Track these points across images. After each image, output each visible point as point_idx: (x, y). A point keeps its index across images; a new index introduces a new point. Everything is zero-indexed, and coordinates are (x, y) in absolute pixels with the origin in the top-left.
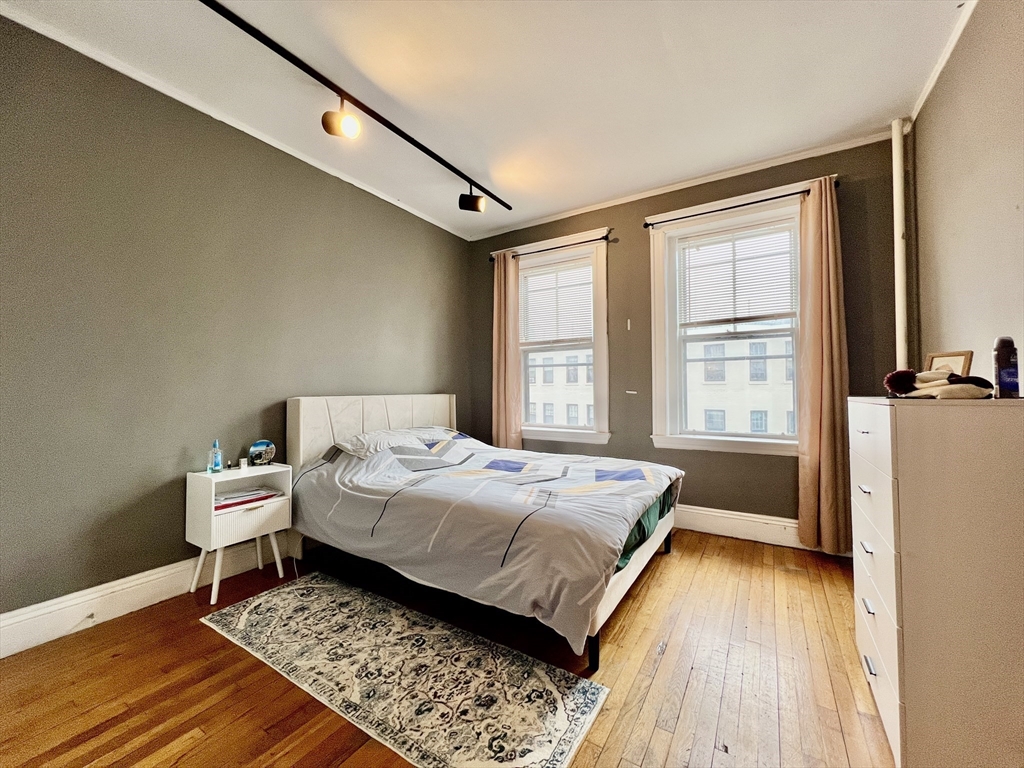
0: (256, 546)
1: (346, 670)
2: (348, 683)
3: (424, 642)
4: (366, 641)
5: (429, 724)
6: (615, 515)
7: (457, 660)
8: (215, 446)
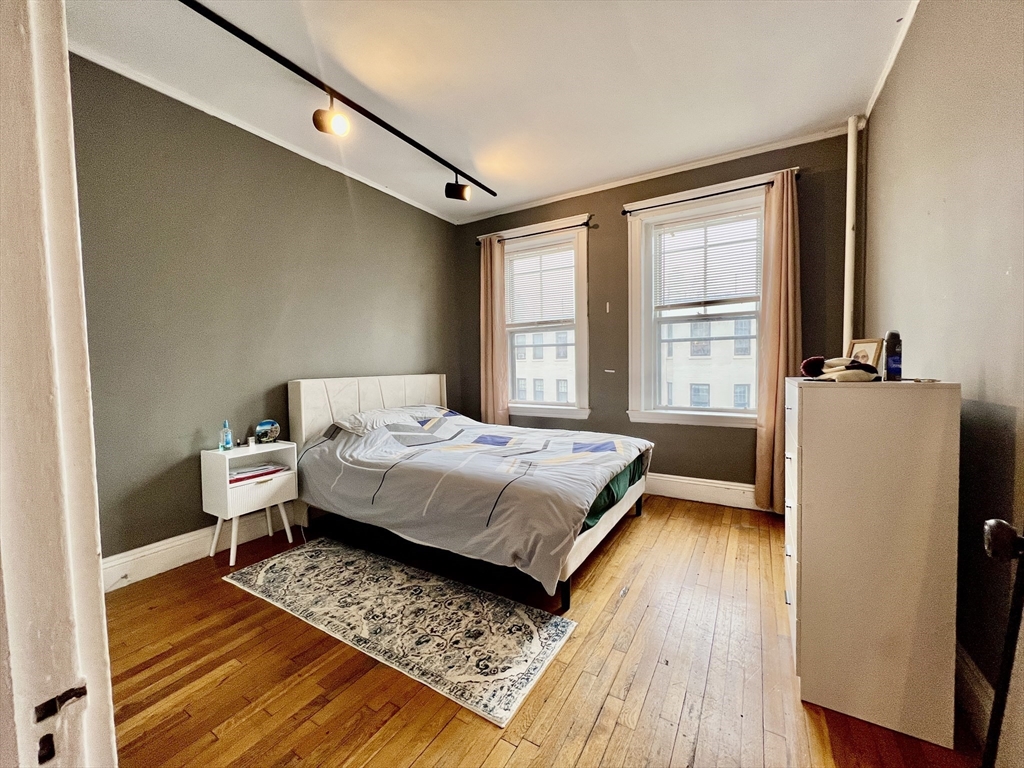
0: (266, 515)
1: (355, 614)
2: (357, 623)
3: (421, 591)
4: (371, 592)
5: (427, 651)
6: (585, 481)
7: (450, 604)
8: (225, 426)
